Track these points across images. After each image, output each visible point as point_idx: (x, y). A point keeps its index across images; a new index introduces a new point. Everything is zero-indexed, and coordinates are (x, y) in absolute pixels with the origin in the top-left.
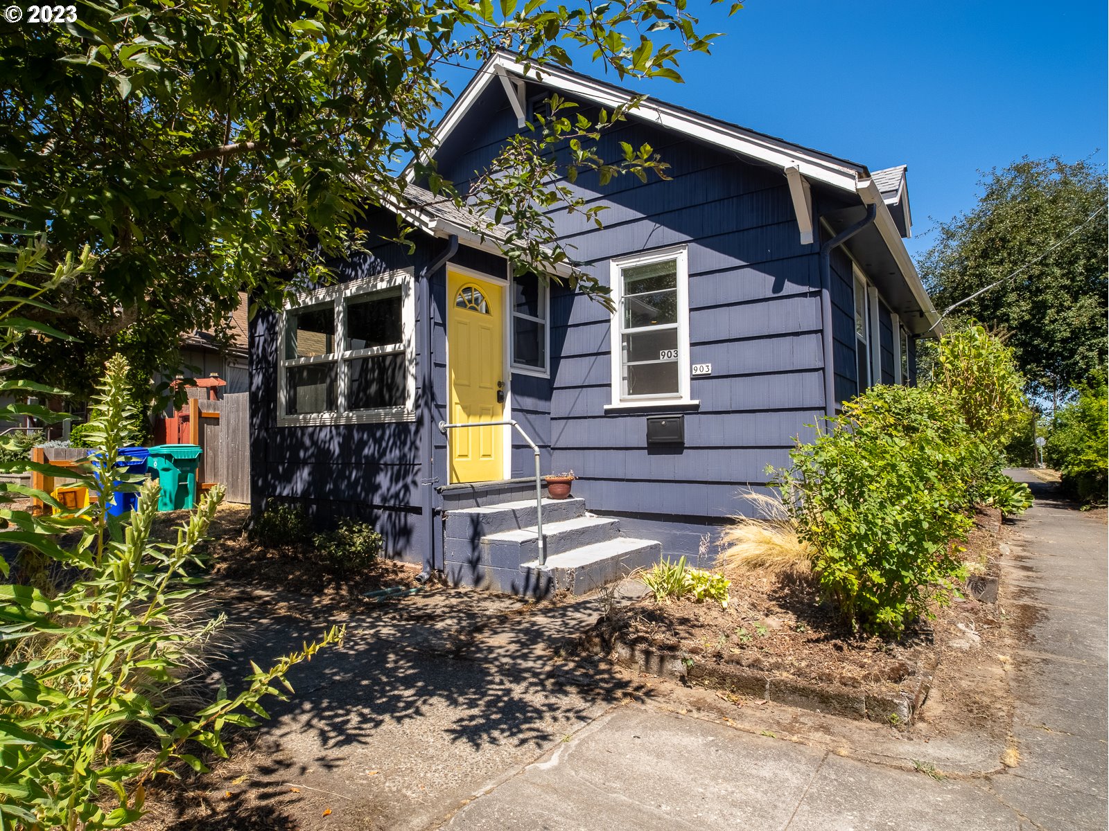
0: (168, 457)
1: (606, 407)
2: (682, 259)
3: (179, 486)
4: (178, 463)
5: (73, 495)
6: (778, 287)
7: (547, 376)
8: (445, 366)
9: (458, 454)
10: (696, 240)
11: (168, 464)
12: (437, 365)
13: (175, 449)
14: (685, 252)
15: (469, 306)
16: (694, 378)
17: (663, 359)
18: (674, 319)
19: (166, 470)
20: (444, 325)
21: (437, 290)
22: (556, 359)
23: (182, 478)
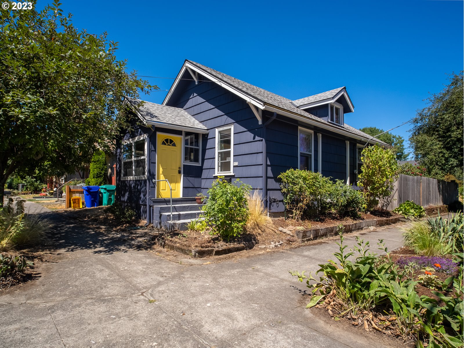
0: (105, 189)
1: (214, 175)
2: (232, 128)
3: (109, 198)
4: (108, 191)
5: (78, 200)
6: (254, 138)
7: (200, 165)
8: (155, 163)
9: (161, 189)
10: (237, 122)
11: (105, 191)
12: (152, 163)
13: (107, 187)
14: (233, 126)
15: (167, 144)
16: (234, 167)
17: (227, 160)
18: (230, 148)
19: (105, 193)
20: (155, 151)
21: (153, 141)
22: (203, 160)
23: (110, 196)
